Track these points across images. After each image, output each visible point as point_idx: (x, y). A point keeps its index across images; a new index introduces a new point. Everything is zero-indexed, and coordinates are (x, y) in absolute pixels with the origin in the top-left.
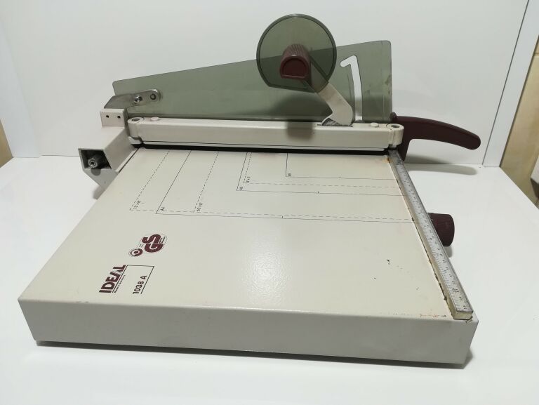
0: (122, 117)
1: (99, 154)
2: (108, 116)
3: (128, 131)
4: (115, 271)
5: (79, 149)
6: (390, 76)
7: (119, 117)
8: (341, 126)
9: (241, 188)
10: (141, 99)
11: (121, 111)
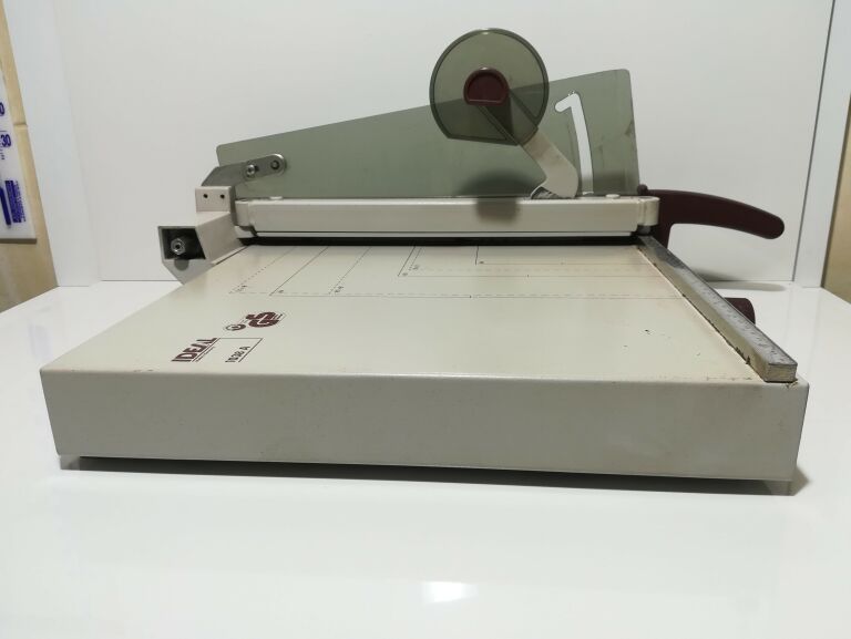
0: (227, 196)
1: (189, 235)
2: (206, 196)
3: (234, 216)
4: (200, 343)
5: (159, 227)
6: (632, 123)
7: (222, 196)
8: (561, 198)
9: (405, 274)
10: (256, 169)
11: (226, 189)
